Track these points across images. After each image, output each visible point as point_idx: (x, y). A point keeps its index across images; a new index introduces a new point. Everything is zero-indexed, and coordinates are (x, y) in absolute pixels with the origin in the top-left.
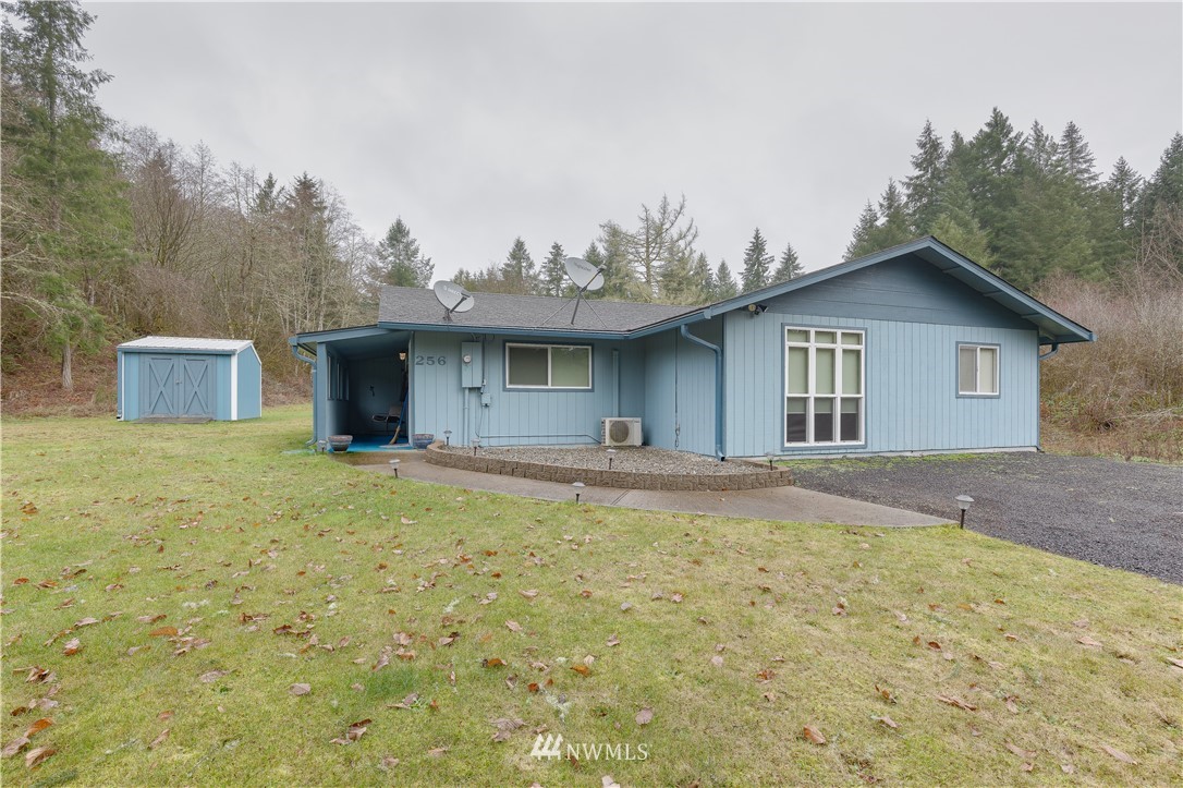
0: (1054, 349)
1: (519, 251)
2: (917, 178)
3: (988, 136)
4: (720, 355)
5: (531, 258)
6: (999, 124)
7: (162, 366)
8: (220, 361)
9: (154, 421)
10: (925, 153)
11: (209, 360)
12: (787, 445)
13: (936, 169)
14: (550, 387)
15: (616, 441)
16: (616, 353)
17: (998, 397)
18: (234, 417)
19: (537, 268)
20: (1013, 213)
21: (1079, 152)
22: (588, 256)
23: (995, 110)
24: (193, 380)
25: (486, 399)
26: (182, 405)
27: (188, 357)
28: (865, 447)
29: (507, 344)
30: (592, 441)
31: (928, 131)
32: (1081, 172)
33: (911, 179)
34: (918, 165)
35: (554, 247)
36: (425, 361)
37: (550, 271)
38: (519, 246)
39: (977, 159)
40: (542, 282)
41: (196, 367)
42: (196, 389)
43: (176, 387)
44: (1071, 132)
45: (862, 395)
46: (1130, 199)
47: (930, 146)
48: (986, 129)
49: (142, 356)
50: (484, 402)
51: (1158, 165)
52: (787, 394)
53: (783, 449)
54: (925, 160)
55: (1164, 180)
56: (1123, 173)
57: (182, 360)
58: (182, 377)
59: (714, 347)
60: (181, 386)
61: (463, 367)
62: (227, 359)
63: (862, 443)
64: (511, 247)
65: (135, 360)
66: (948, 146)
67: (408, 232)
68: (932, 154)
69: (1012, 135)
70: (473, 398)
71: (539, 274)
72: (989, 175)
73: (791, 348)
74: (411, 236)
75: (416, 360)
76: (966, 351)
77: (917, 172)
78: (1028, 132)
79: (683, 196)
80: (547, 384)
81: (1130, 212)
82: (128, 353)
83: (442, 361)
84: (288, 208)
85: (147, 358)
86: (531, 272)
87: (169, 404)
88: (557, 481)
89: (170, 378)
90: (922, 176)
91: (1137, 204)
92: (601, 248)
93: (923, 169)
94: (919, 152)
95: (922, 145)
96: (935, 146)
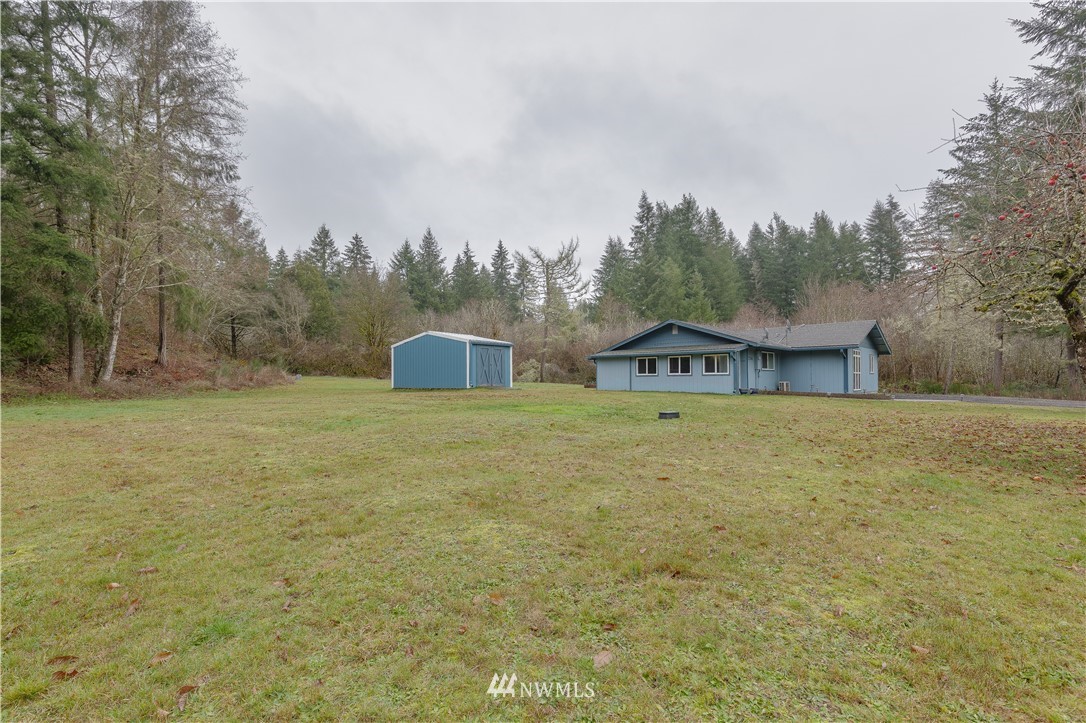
1: (324, 239)
2: (639, 227)
3: (680, 210)
4: (846, 359)
5: (336, 246)
8: (506, 350)
10: (644, 211)
11: (503, 350)
24: (497, 363)
26: (493, 378)
27: (495, 348)
31: (644, 198)
34: (639, 219)
37: (353, 260)
38: (324, 234)
40: (345, 268)
42: (498, 368)
43: (490, 367)
47: (646, 207)
48: (679, 206)
50: (759, 375)
54: (643, 215)
57: (493, 350)
58: (493, 361)
60: (493, 366)
64: (315, 233)
65: (474, 349)
66: (656, 210)
68: (647, 213)
71: (342, 262)
77: (639, 224)
83: (752, 359)
85: (479, 348)
86: (336, 259)
87: (488, 377)
89: (488, 360)
90: (642, 226)
92: (416, 248)
93: (642, 222)
94: (640, 210)
95: (642, 207)
96: (649, 209)
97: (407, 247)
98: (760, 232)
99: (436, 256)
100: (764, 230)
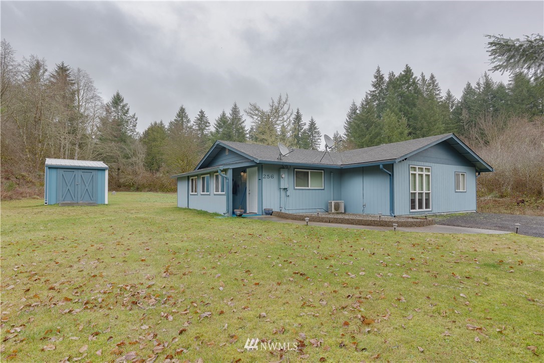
0: (479, 174)
1: (182, 113)
2: (373, 91)
3: (404, 76)
4: (392, 176)
5: (189, 117)
6: (408, 71)
7: (69, 175)
8: (100, 173)
9: (64, 205)
10: (377, 80)
11: (94, 172)
12: (411, 211)
13: (382, 89)
14: (310, 188)
15: (336, 211)
16: (332, 174)
17: (466, 192)
18: (106, 202)
19: (192, 122)
20: (415, 110)
21: (436, 86)
22: (221, 118)
23: (407, 65)
24: (86, 183)
25: (288, 193)
26: (79, 196)
27: (83, 171)
28: (431, 211)
29: (295, 170)
30: (324, 211)
31: (378, 71)
32: (436, 95)
33: (371, 92)
34: (374, 86)
35: (200, 112)
36: (266, 177)
37: (199, 125)
38: (182, 110)
39: (400, 86)
40: (194, 129)
41: (87, 176)
42: (87, 187)
43: (76, 187)
44: (432, 77)
45: (430, 192)
46: (452, 107)
47: (379, 78)
48: (403, 73)
49: (58, 170)
50: (288, 195)
51: (462, 94)
52: (411, 192)
53: (410, 212)
54: (377, 83)
55: (465, 101)
56: (449, 96)
57: (80, 172)
58: (80, 181)
59: (390, 173)
60: (79, 186)
61: (281, 179)
62: (102, 172)
63: (431, 210)
64: (177, 111)
65: (54, 172)
66: (386, 78)
67: (123, 99)
68: (380, 81)
69: (413, 77)
70: (283, 192)
71: (193, 126)
72: (404, 93)
73: (412, 174)
74: (125, 102)
75: (263, 176)
76: (457, 175)
77: (373, 89)
78: (419, 77)
79: (287, 95)
80: (308, 187)
81: (452, 112)
82: (51, 168)
83: (272, 177)
84: (50, 82)
85: (61, 171)
86: (189, 125)
87: (72, 195)
88: (363, 225)
89: (74, 181)
90: (376, 91)
91: (454, 109)
92: (228, 114)
93: (376, 88)
94: (375, 80)
95: (376, 77)
96: (382, 78)
97: (224, 115)
98: (471, 89)
99: (239, 119)
100: (473, 87)
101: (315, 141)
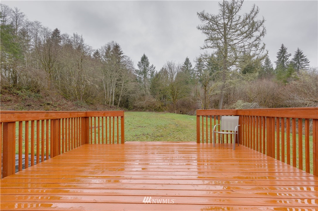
5: (191, 64)
19: (193, 67)
35: (199, 59)
37: (198, 67)
38: (187, 60)
40: (195, 71)
64: (184, 61)
67: (147, 58)
101: (302, 68)
